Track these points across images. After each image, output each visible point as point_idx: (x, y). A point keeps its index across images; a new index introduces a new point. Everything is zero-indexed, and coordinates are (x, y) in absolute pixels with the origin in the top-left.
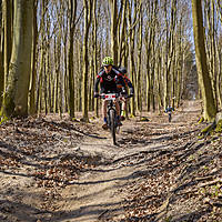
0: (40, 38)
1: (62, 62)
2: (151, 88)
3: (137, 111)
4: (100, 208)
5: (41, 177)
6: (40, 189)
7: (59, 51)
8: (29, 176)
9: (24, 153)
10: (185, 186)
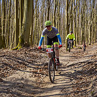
0: (35, 12)
2: (83, 34)
3: (77, 44)
5: (36, 73)
6: (35, 78)
7: (43, 19)
8: (31, 72)
9: (28, 62)
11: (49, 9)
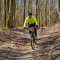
0: (16, 7)
1: (22, 13)
2: (46, 20)
4: (33, 53)
5: (17, 44)
6: (16, 47)
7: (21, 10)
8: (13, 44)
9: (12, 38)
10: (56, 47)
11: (25, 4)
